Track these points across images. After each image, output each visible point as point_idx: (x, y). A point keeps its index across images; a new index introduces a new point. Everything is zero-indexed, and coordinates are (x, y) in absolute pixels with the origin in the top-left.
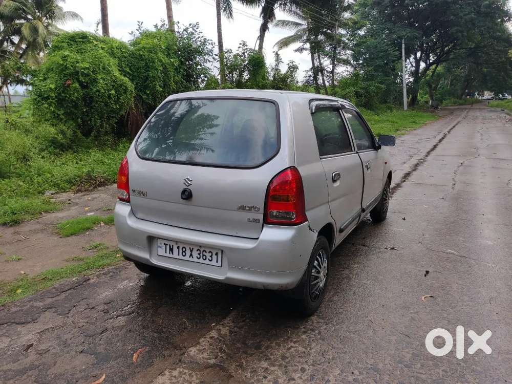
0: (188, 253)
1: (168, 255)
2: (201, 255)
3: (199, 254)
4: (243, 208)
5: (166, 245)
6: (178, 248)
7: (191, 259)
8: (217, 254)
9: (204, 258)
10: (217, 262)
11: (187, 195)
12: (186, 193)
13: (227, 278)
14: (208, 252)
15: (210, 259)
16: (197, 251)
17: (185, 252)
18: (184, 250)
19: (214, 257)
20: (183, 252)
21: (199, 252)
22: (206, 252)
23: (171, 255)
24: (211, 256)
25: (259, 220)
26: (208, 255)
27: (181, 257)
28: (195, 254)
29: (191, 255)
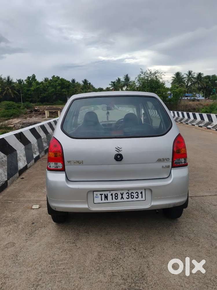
0: (120, 196)
1: (103, 201)
2: (130, 196)
3: (128, 196)
4: (159, 160)
5: (101, 195)
6: (112, 195)
7: (122, 200)
8: (141, 193)
9: (132, 197)
10: (142, 198)
11: (119, 158)
12: (119, 157)
13: (152, 206)
14: (134, 193)
15: (137, 197)
16: (127, 193)
17: (117, 196)
18: (116, 195)
19: (140, 195)
20: (116, 196)
21: (128, 194)
22: (133, 193)
23: (106, 201)
24: (137, 195)
25: (169, 166)
26: (135, 195)
27: (114, 200)
28: (125, 196)
29: (122, 197)
